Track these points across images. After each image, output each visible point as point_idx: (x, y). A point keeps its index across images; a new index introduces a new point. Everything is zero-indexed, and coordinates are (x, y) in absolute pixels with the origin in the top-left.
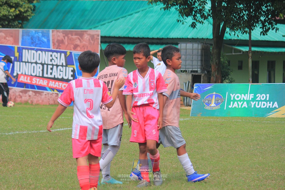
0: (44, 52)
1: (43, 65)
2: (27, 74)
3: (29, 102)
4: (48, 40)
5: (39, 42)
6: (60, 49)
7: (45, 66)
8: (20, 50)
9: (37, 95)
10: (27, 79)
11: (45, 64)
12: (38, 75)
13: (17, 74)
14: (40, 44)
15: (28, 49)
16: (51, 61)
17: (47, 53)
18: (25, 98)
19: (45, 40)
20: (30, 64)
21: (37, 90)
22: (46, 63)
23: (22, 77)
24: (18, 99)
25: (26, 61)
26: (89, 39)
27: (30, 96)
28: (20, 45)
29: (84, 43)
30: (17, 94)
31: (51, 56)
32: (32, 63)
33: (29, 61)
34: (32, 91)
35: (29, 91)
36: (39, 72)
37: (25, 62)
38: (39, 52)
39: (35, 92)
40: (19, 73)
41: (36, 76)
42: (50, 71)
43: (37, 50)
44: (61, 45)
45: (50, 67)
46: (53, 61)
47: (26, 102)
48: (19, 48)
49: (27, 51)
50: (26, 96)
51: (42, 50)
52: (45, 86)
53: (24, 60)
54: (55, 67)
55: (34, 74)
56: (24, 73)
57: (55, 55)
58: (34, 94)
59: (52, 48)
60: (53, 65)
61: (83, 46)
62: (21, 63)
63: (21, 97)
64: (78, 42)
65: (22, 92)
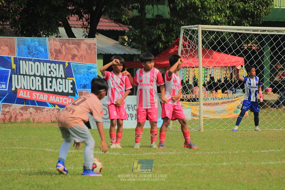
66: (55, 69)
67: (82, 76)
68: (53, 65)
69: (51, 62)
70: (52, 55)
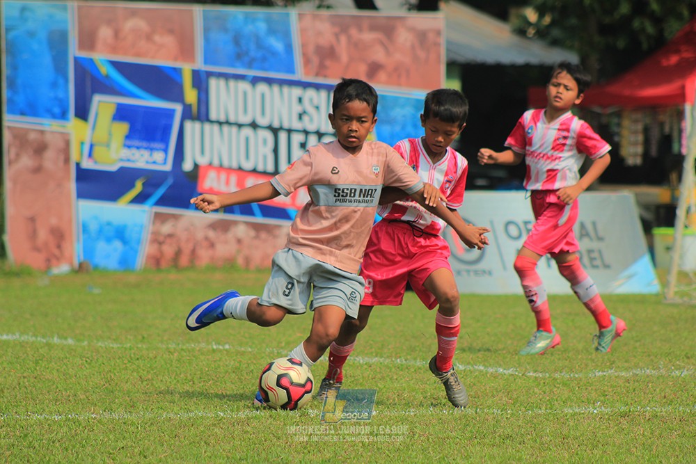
0: (276, 88)
1: (275, 131)
2: (226, 163)
3: (240, 261)
4: (289, 48)
5: (259, 55)
6: (325, 76)
7: (283, 136)
8: (200, 81)
9: (263, 235)
10: (227, 183)
11: (281, 128)
12: (260, 168)
13: (196, 166)
14: (264, 59)
15: (226, 76)
16: (300, 117)
17: (286, 89)
18: (225, 248)
19: (278, 46)
20: (234, 129)
21: (259, 219)
22: (286, 125)
23: (212, 175)
24: (204, 254)
25: (222, 119)
26: (413, 47)
27: (239, 241)
28: (200, 64)
29: (398, 56)
30: (200, 235)
31: (300, 100)
32: (240, 126)
33: (232, 119)
34: (247, 223)
35: (235, 223)
36: (265, 157)
37: (220, 123)
38: (262, 87)
39: (257, 227)
40: (202, 161)
41: (254, 171)
42: (297, 153)
43: (255, 81)
44: (328, 63)
45: (297, 138)
46: (306, 118)
47: (230, 263)
48: (196, 73)
49: (222, 82)
50: (226, 242)
51: (269, 81)
52: (285, 204)
53: (213, 115)
54: (313, 140)
55: (248, 166)
56: (216, 163)
57: (311, 100)
58: (252, 233)
59: (300, 75)
60: (306, 133)
61: (396, 69)
62: (207, 126)
63: (212, 245)
64: (379, 55)
65: (214, 226)
66: (317, 108)
67: (397, 129)
68: (311, 93)
69: (305, 85)
70: (307, 61)
